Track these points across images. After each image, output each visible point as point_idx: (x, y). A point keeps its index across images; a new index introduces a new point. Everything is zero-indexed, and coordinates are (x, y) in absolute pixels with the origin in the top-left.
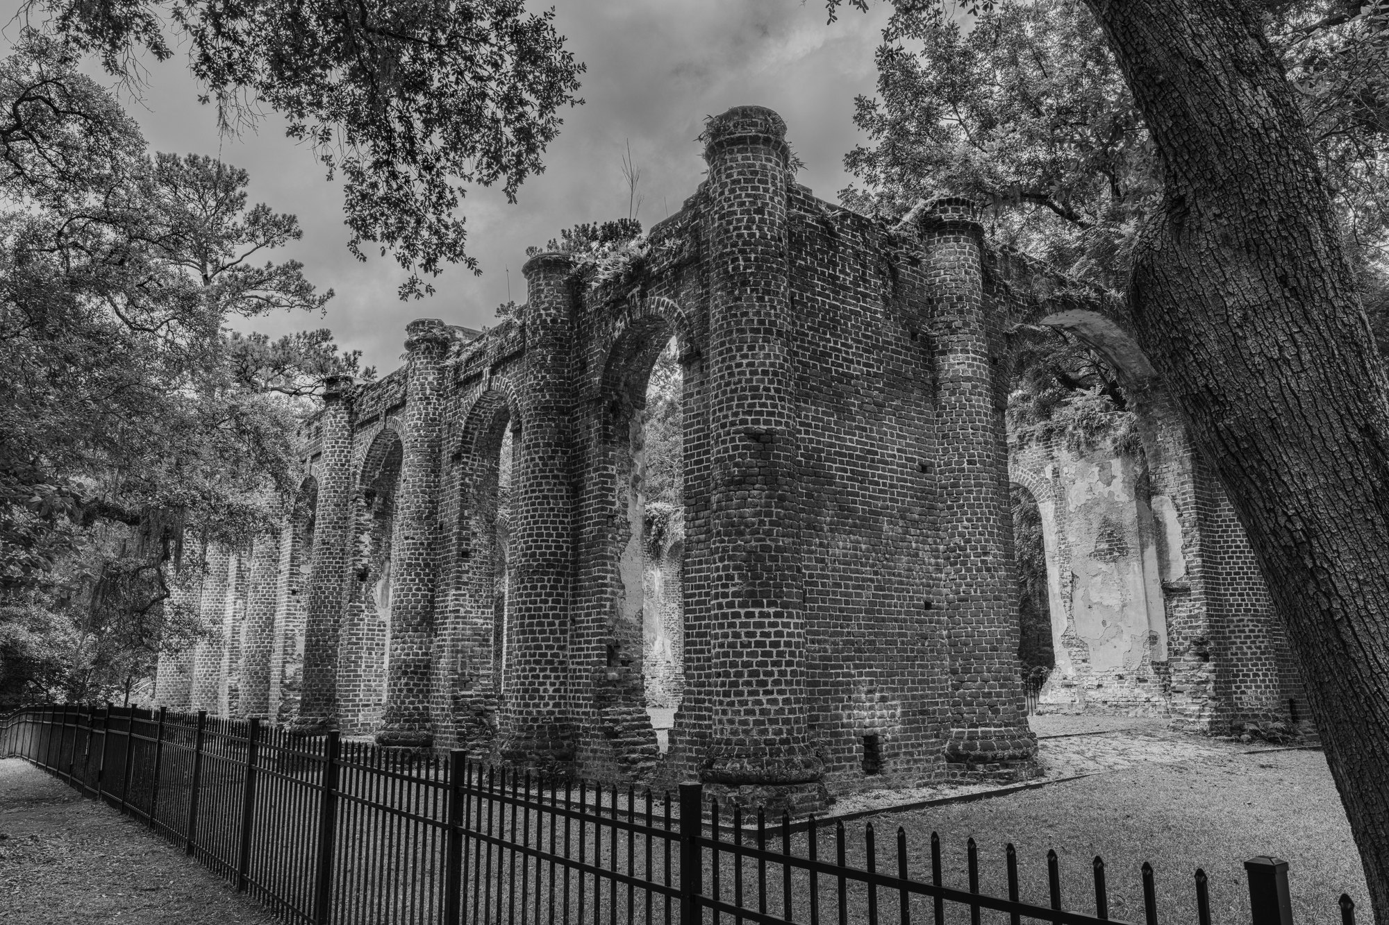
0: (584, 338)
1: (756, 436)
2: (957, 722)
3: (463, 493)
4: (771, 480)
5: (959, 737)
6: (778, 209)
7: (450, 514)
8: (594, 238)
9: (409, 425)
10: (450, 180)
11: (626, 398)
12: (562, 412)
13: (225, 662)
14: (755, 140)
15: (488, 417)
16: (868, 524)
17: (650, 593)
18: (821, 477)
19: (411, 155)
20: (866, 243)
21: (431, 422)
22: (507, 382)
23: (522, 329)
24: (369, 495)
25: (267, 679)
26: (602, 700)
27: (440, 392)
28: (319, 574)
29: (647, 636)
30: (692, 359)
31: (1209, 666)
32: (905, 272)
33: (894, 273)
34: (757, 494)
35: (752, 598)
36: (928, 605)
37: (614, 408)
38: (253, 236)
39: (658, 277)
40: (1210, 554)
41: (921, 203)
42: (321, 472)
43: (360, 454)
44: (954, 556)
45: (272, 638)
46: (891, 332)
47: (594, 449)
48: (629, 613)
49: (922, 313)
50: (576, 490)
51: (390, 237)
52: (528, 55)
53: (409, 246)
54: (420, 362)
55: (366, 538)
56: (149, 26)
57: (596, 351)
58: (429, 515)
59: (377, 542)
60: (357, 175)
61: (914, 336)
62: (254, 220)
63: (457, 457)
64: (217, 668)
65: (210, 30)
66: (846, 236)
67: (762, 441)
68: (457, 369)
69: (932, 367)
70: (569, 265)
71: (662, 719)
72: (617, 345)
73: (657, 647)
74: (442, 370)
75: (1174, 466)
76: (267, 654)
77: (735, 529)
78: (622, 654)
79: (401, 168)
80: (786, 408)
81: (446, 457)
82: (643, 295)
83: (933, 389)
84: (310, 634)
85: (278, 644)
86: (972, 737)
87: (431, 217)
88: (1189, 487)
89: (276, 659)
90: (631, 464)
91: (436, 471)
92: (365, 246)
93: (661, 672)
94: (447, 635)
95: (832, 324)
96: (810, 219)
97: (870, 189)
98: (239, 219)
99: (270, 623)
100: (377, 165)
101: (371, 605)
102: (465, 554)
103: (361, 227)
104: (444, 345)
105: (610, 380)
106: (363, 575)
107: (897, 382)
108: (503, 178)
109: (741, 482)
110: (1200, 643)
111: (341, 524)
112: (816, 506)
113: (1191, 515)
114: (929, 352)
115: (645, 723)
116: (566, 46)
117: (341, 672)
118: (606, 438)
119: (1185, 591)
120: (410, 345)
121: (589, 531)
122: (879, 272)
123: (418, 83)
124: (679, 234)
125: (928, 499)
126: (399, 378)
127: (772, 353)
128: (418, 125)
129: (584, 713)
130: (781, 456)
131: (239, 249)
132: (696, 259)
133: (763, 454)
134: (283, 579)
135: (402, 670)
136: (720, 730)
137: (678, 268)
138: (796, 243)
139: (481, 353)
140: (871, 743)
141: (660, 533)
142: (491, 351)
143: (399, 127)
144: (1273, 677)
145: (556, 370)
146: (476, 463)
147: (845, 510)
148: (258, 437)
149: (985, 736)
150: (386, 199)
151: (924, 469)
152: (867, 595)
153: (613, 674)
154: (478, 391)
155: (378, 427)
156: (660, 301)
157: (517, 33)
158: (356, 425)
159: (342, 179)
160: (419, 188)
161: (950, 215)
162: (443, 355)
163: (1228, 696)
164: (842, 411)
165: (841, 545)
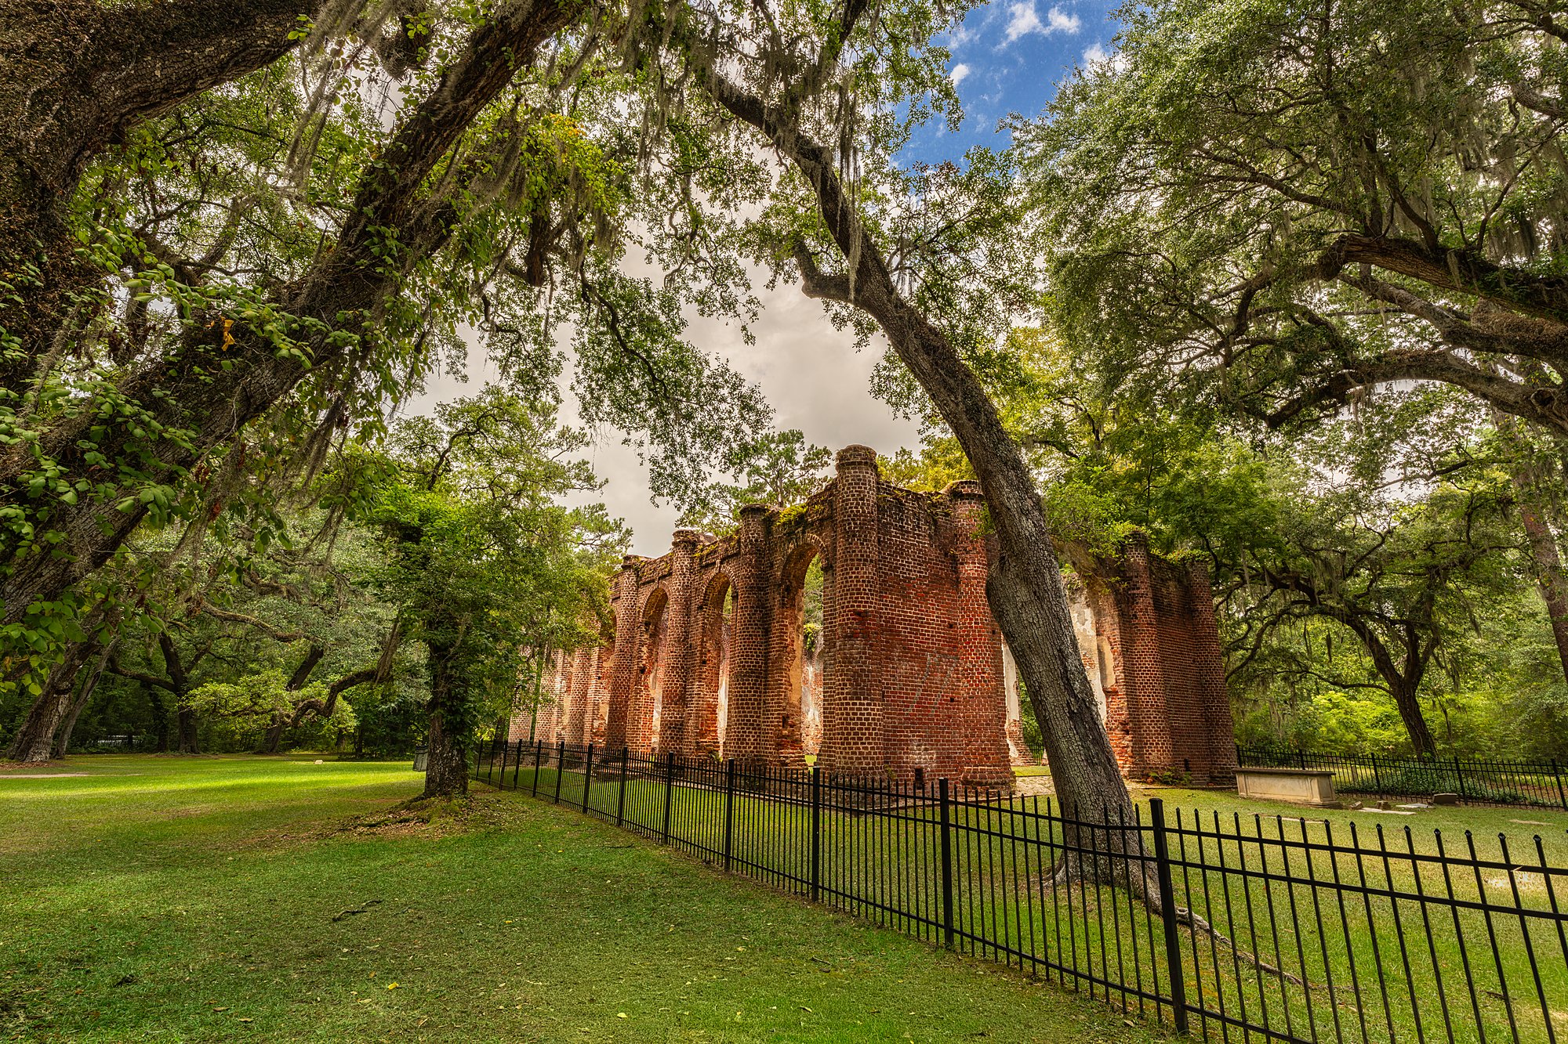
0: (772, 551)
1: (859, 614)
2: (968, 763)
3: (703, 628)
4: (866, 636)
5: (969, 771)
6: (872, 496)
7: (696, 639)
8: (773, 441)
9: (673, 587)
10: (704, 468)
11: (794, 584)
12: (760, 589)
13: (554, 717)
14: (860, 463)
15: (718, 587)
16: (919, 657)
17: (806, 681)
18: (893, 632)
19: (684, 454)
20: (920, 508)
21: (686, 588)
22: (729, 569)
23: (739, 541)
24: (647, 624)
25: (582, 729)
26: (780, 746)
27: (691, 570)
28: (618, 668)
29: (804, 709)
30: (828, 569)
31: (1128, 737)
32: (941, 520)
33: (935, 522)
34: (859, 643)
35: (856, 696)
36: (952, 700)
37: (788, 589)
38: (560, 444)
39: (812, 524)
40: (1130, 672)
41: (952, 482)
42: (620, 609)
43: (643, 600)
44: (967, 674)
45: (585, 704)
46: (934, 553)
47: (776, 610)
48: (794, 699)
49: (952, 542)
50: (767, 632)
51: (671, 494)
52: (746, 406)
53: (681, 498)
54: (681, 553)
55: (644, 649)
56: (554, 388)
57: (779, 559)
58: (684, 640)
59: (650, 651)
60: (655, 462)
61: (946, 555)
62: (562, 435)
63: (700, 608)
64: (549, 720)
65: (588, 397)
66: (909, 505)
67: (861, 616)
68: (701, 558)
69: (956, 571)
70: (764, 510)
71: (810, 760)
72: (790, 556)
73: (810, 716)
74: (692, 559)
75: (1109, 619)
76: (582, 714)
77: (848, 660)
78: (790, 721)
79: (679, 459)
80: (874, 599)
81: (694, 607)
82: (803, 532)
83: (957, 582)
84: (611, 703)
85: (589, 708)
86: (975, 772)
87: (693, 485)
88: (1117, 632)
89: (588, 717)
90: (796, 618)
91: (688, 615)
92: (658, 499)
93: (812, 732)
94: (693, 707)
95: (901, 551)
96: (889, 498)
97: (942, 436)
98: (553, 434)
99: (585, 696)
100: (666, 457)
101: (647, 687)
102: (704, 662)
103: (657, 490)
104: (694, 544)
105: (786, 574)
106: (642, 670)
107: (936, 580)
108: (732, 470)
109: (853, 636)
110: (1124, 724)
111: (630, 640)
112: (890, 647)
113: (1117, 647)
114: (955, 563)
115: (801, 759)
116: (765, 401)
117: (629, 726)
118: (783, 605)
119: (1115, 693)
120: (674, 544)
121: (773, 654)
122: (926, 522)
123: (689, 417)
124: (823, 503)
125: (953, 644)
126: (668, 560)
127: (869, 571)
128: (689, 440)
129: (770, 752)
130: (871, 623)
131: (551, 453)
132: (831, 517)
133: (862, 623)
134: (593, 669)
135: (666, 725)
136: (839, 762)
137: (821, 520)
138: (881, 510)
139: (715, 552)
140: (919, 772)
141: (813, 643)
142: (721, 551)
143: (678, 439)
144: (1168, 745)
145: (757, 567)
146: (709, 611)
147: (906, 649)
148: (590, 592)
149: (982, 771)
150: (670, 475)
151: (951, 626)
152: (918, 694)
153: (785, 732)
154: (714, 572)
155: (653, 586)
156: (812, 537)
157: (741, 397)
158: (640, 583)
159: (648, 465)
160: (688, 471)
161: (966, 490)
162: (693, 551)
163: (1141, 756)
164: (906, 597)
165: (904, 668)
